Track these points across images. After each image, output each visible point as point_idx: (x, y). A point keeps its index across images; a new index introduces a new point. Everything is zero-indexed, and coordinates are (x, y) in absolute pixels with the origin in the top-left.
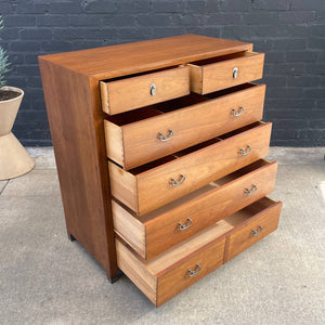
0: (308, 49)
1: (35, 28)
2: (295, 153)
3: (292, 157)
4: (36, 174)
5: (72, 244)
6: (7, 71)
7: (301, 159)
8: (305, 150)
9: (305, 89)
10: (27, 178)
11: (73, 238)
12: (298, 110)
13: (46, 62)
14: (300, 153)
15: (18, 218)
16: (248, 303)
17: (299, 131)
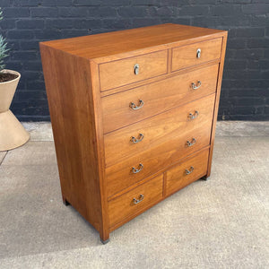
1: (30, 19)
2: (254, 126)
3: (251, 129)
4: (31, 145)
5: (67, 209)
6: (6, 56)
7: (259, 131)
8: (262, 123)
10: (23, 149)
11: (67, 203)
12: (256, 89)
13: (47, 47)
14: (258, 126)
16: (228, 262)
17: (256, 107)
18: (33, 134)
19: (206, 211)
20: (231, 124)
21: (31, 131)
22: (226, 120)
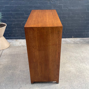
0: (87, 11)
1: (9, 5)
2: (83, 40)
3: (82, 41)
4: (11, 48)
7: (84, 41)
8: (85, 38)
9: (85, 22)
14: (84, 40)
15: (8, 62)
16: (77, 86)
17: (83, 33)
18: (11, 43)
19: (69, 69)
20: (75, 39)
21: (10, 42)
22: (74, 37)
